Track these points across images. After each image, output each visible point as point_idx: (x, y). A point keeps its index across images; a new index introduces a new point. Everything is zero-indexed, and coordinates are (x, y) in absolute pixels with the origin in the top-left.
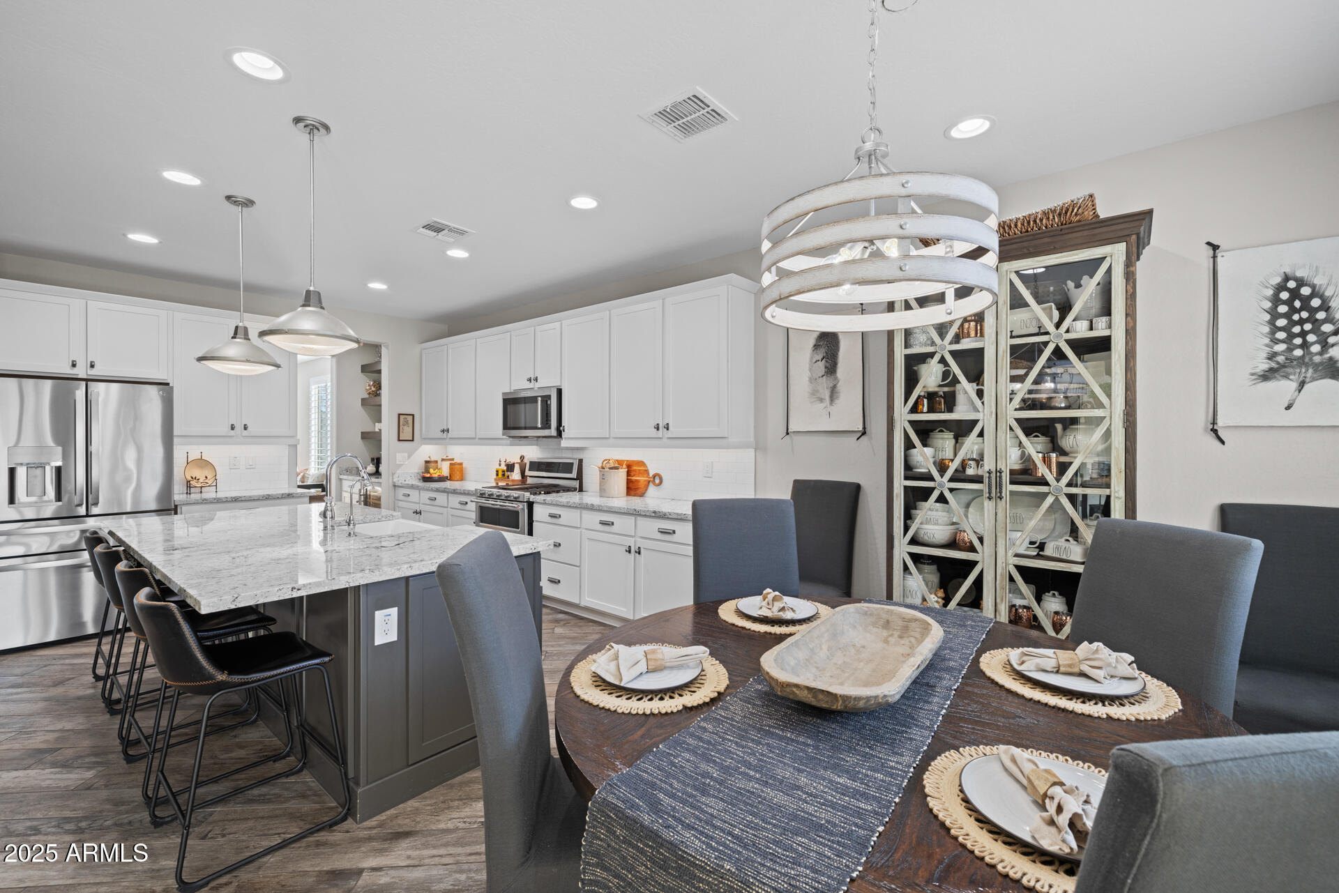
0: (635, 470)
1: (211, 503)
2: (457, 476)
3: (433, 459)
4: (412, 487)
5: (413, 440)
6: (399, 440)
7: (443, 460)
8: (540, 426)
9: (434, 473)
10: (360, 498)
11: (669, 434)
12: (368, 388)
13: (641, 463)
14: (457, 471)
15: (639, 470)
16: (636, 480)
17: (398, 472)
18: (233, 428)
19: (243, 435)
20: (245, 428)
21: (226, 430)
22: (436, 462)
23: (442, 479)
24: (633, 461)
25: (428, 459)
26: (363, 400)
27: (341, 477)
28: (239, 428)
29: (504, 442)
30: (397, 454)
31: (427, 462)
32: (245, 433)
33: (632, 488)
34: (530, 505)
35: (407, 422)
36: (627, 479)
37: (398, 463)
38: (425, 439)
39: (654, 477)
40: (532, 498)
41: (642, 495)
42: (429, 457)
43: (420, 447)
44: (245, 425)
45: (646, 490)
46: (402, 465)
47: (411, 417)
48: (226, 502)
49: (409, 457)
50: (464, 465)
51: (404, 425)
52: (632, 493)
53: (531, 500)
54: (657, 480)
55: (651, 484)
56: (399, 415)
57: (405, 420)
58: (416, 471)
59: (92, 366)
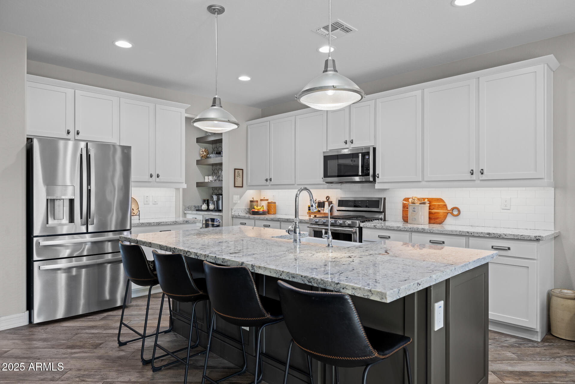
0: (435, 205)
1: (146, 226)
2: (272, 211)
3: (255, 199)
4: (244, 218)
5: (242, 187)
6: (235, 187)
7: (261, 200)
8: (361, 174)
9: (256, 209)
10: (203, 226)
11: (484, 177)
12: (201, 153)
13: (440, 200)
14: (271, 208)
15: (439, 205)
16: (436, 213)
17: (234, 208)
18: (151, 176)
19: (157, 181)
20: (158, 176)
21: (147, 177)
22: (257, 201)
23: (264, 213)
24: (433, 199)
25: (252, 200)
26: (197, 161)
27: (185, 212)
28: (155, 176)
29: (322, 186)
30: (234, 196)
31: (251, 201)
32: (158, 180)
33: (433, 218)
34: (361, 229)
35: (239, 174)
36: (429, 212)
37: (234, 202)
38: (249, 186)
39: (453, 209)
40: (362, 225)
41: (440, 223)
42: (253, 198)
43: (246, 191)
44: (158, 174)
45: (445, 219)
46: (236, 203)
47: (242, 170)
48: (154, 225)
49: (240, 198)
50: (277, 204)
51: (238, 177)
52: (433, 221)
53: (361, 226)
54: (456, 212)
55: (449, 215)
56: (235, 169)
57: (238, 172)
58: (244, 208)
59: (78, 133)
